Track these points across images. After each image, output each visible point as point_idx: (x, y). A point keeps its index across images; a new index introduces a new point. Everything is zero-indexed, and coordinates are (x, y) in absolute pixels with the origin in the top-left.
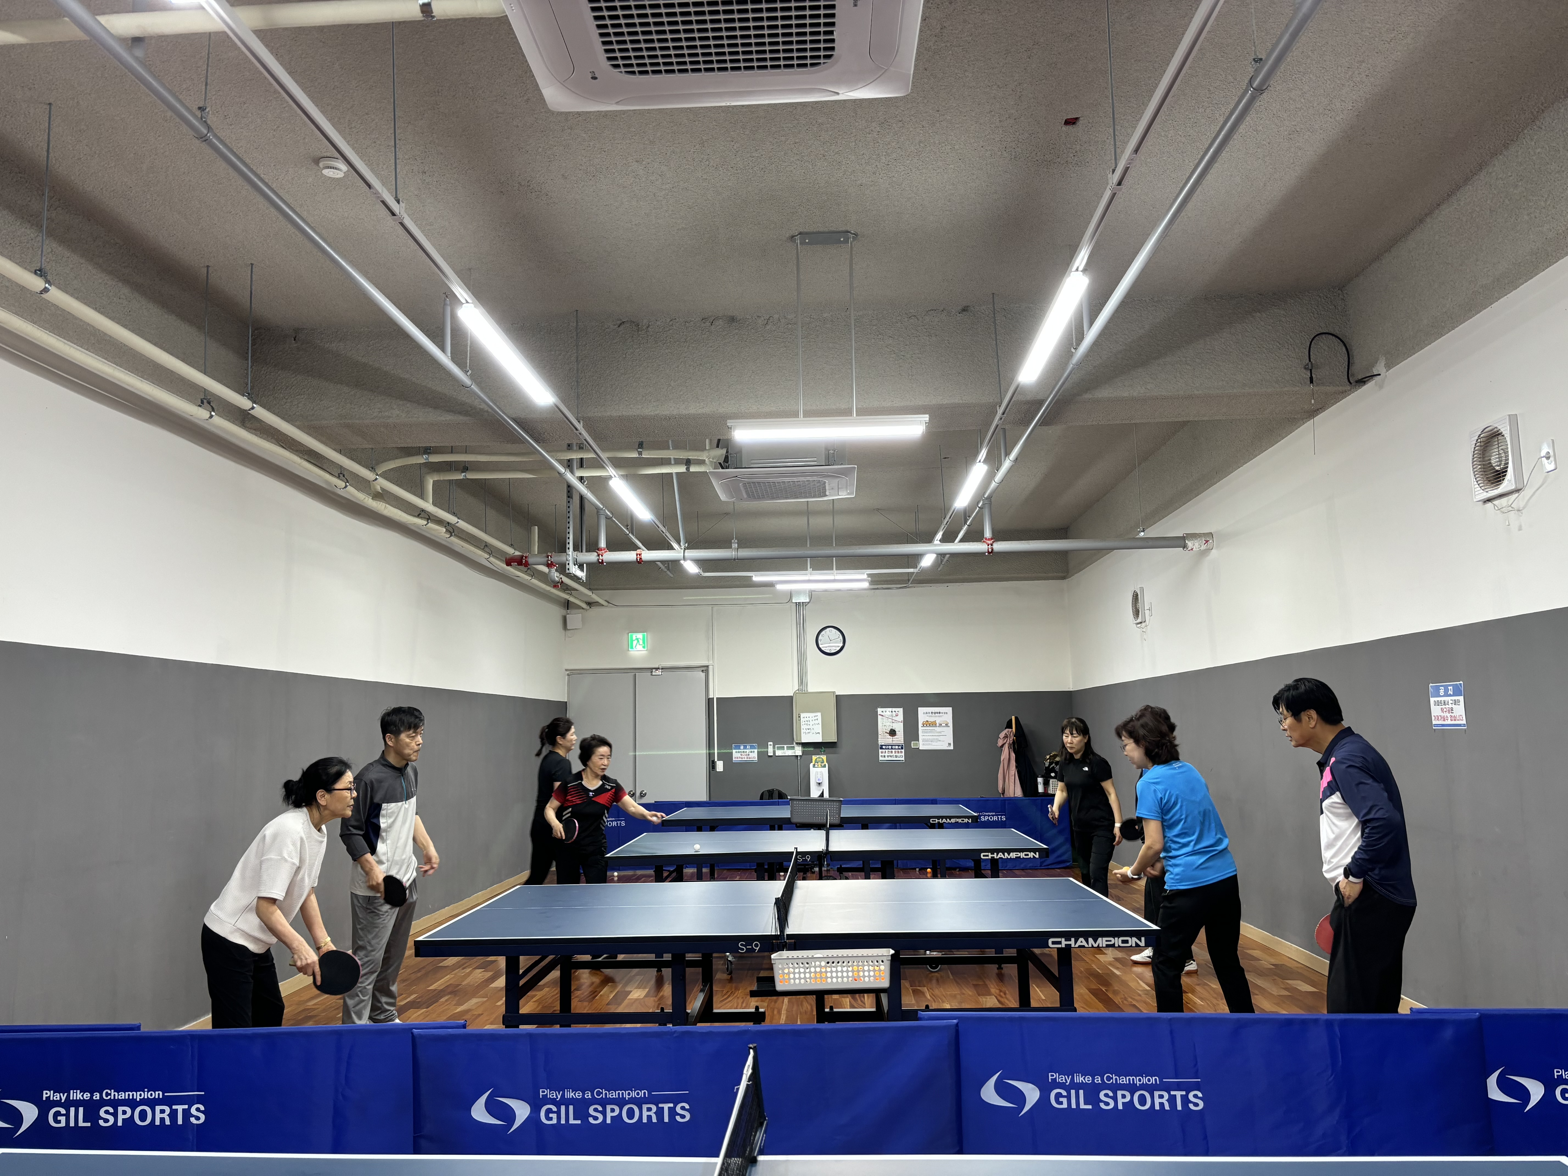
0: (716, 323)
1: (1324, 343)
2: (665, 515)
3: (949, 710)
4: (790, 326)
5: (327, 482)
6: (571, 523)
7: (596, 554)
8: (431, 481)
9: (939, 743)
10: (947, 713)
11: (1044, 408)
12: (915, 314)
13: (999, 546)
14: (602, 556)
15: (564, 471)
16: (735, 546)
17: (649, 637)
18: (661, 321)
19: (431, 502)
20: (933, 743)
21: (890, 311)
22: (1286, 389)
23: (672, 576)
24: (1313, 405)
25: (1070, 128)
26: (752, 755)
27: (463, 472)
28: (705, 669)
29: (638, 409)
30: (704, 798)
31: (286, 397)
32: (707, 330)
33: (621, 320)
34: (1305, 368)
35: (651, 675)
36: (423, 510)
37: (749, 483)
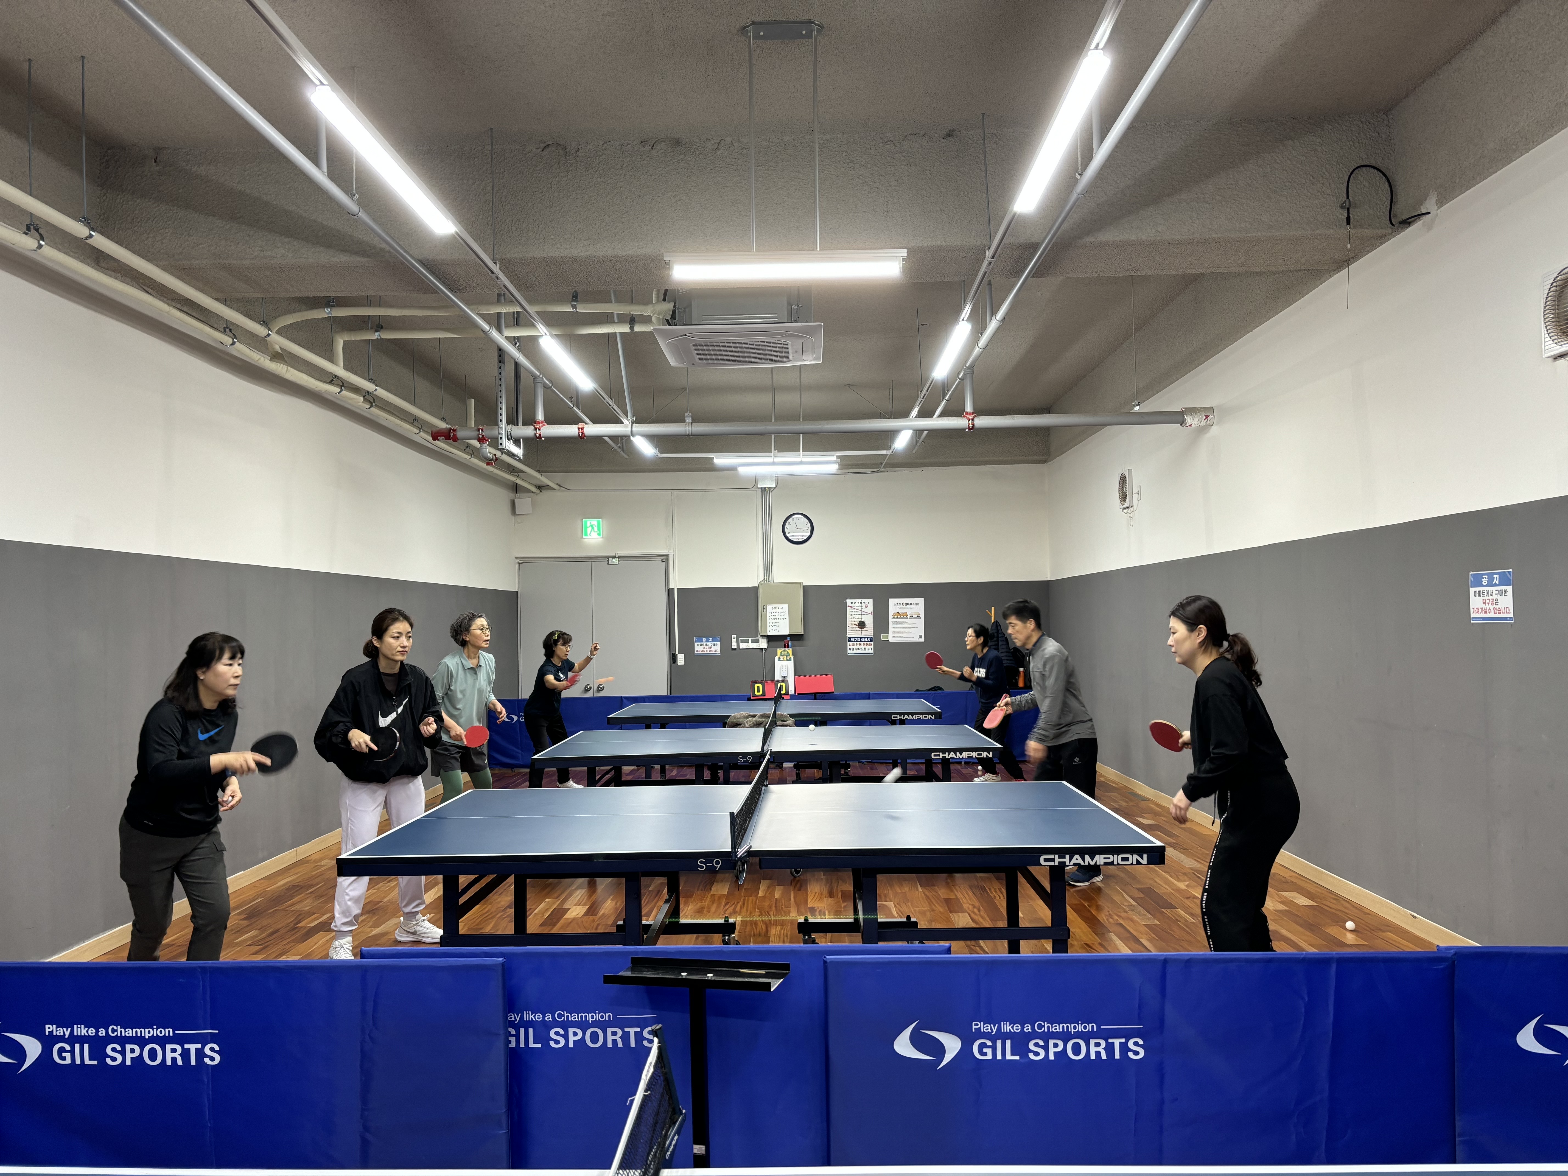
0: (657, 147)
1: (1365, 178)
2: (611, 386)
3: (921, 601)
4: (744, 151)
5: (210, 337)
6: (503, 391)
7: (532, 427)
8: (341, 342)
9: (910, 635)
10: (918, 604)
12: (891, 139)
13: (982, 422)
14: (539, 430)
15: (488, 329)
16: (689, 420)
17: (605, 523)
18: (592, 144)
19: (342, 366)
20: (904, 636)
21: (862, 134)
22: (1318, 232)
23: (627, 457)
24: (1349, 250)
26: (714, 648)
27: (377, 331)
28: (665, 558)
29: (566, 249)
30: (664, 692)
31: (148, 232)
32: (647, 155)
33: (545, 142)
34: (1342, 207)
35: (608, 564)
36: (334, 376)
37: (701, 344)
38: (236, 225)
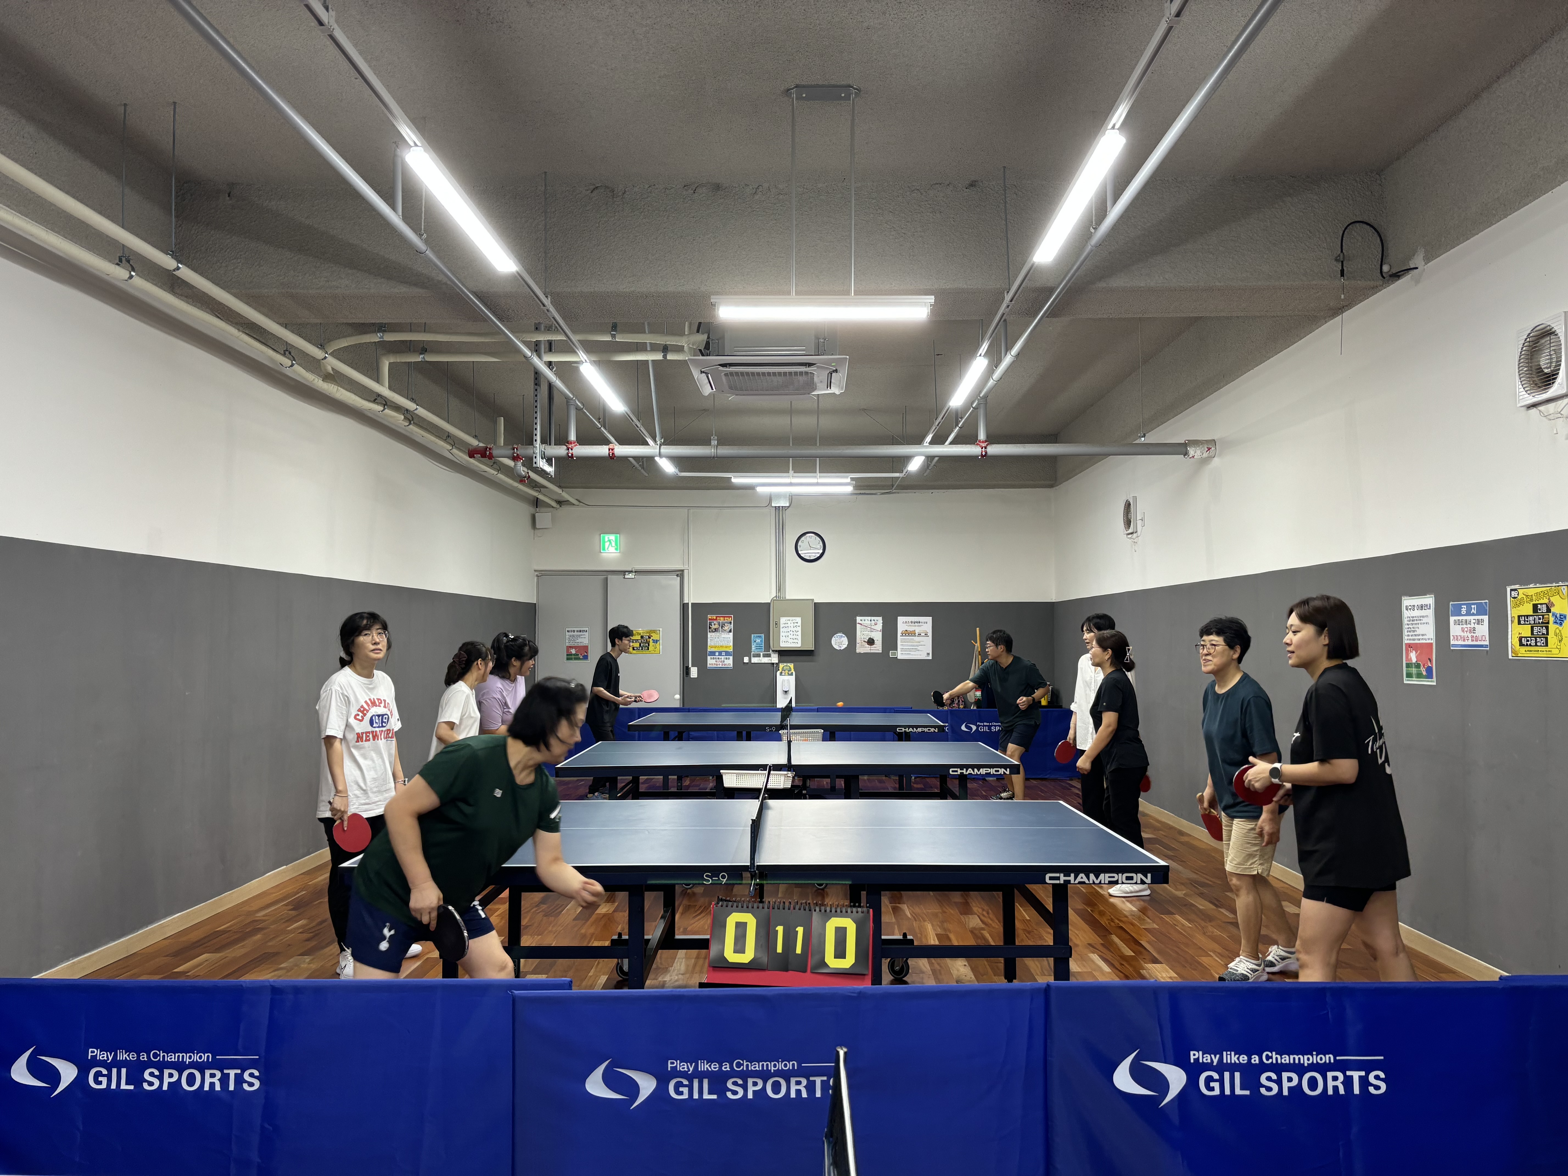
0: (699, 191)
1: (1358, 233)
2: (640, 408)
3: (929, 620)
4: (781, 197)
5: (272, 360)
6: (539, 413)
7: (565, 447)
8: (387, 363)
9: (918, 653)
10: (927, 623)
11: (1054, 297)
12: (918, 188)
13: (993, 450)
14: (572, 449)
15: (530, 354)
16: (715, 443)
17: (621, 537)
18: (638, 187)
19: (387, 386)
20: (912, 653)
21: (891, 183)
22: (1314, 282)
23: (647, 475)
24: (1342, 302)
26: (727, 662)
27: (421, 354)
28: (680, 574)
29: (612, 285)
30: (676, 703)
31: (221, 261)
32: (689, 198)
33: (594, 185)
34: (1336, 260)
35: (624, 578)
36: (379, 395)
37: (731, 374)
38: (304, 257)
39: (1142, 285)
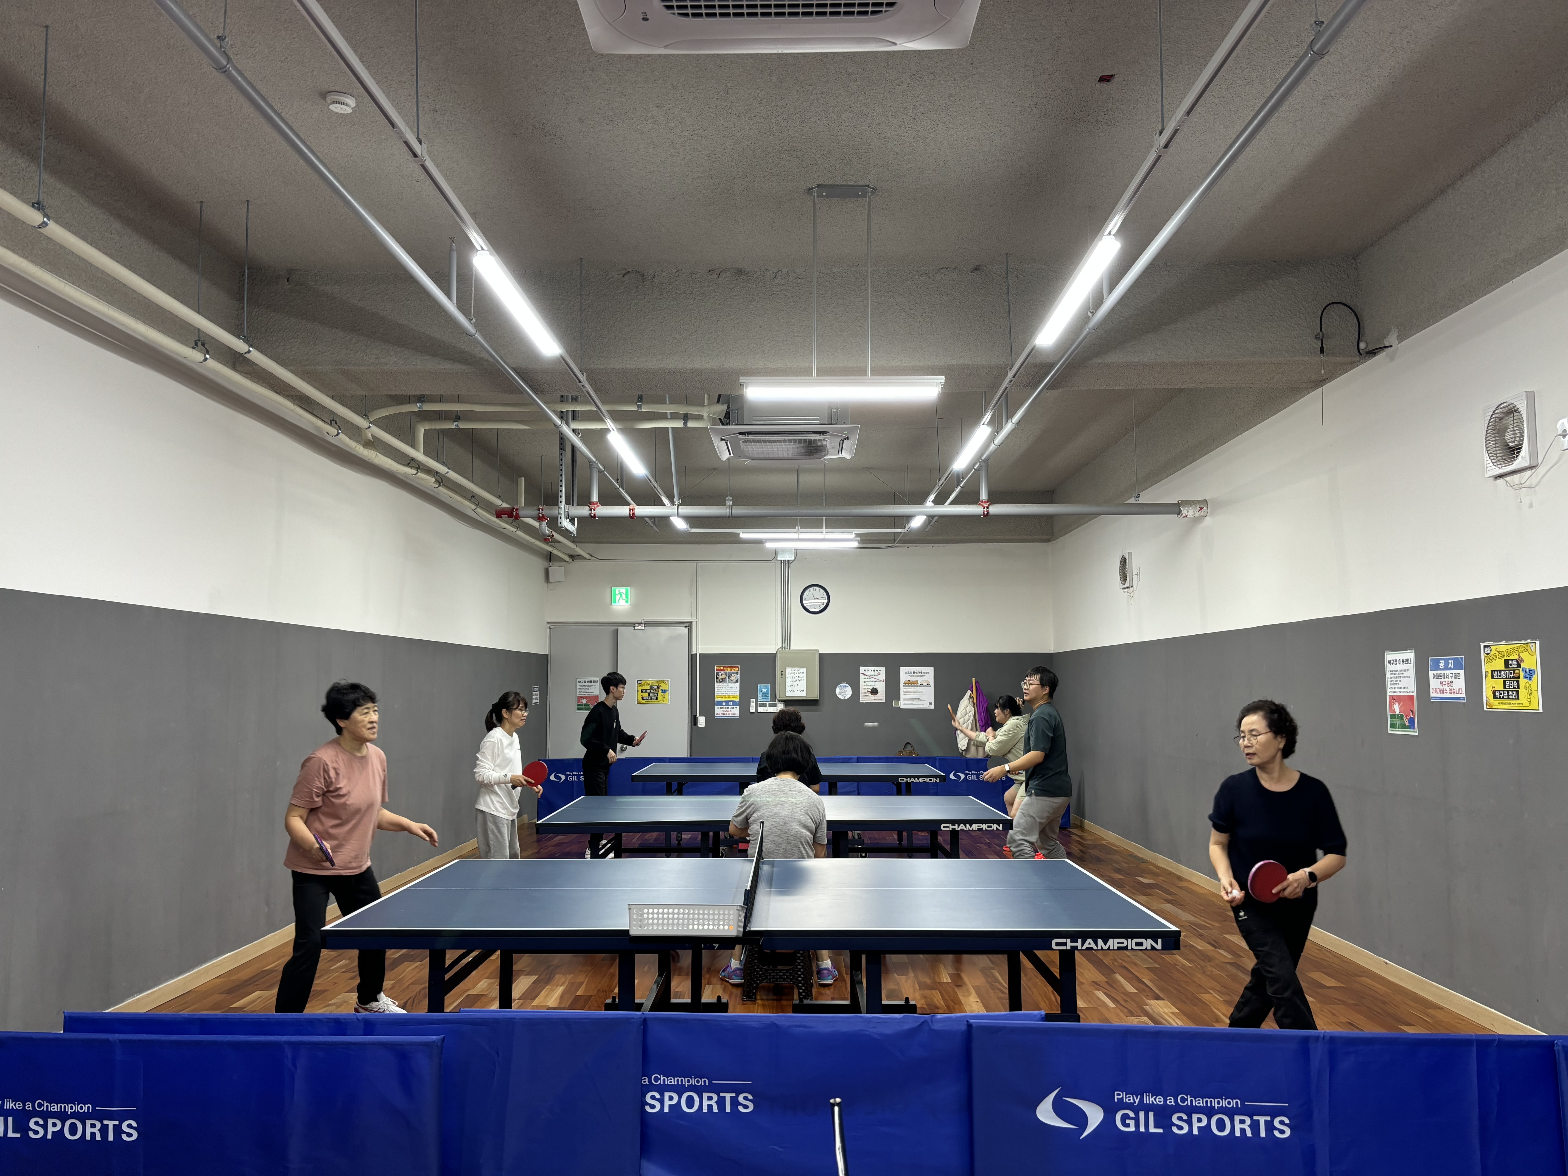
0: (723, 275)
1: (1335, 312)
2: (658, 471)
3: (931, 670)
4: (799, 280)
5: (318, 428)
6: (563, 476)
7: (588, 508)
8: (423, 430)
9: (920, 702)
10: (928, 673)
11: (1053, 371)
12: (926, 272)
13: (995, 509)
14: (594, 510)
15: (560, 423)
16: (729, 503)
17: (632, 590)
18: (666, 271)
19: (422, 452)
20: (915, 703)
21: (901, 268)
22: (1296, 358)
23: (658, 531)
24: (1322, 375)
25: (1104, 85)
26: (734, 711)
27: (455, 421)
28: (689, 625)
29: (642, 362)
30: (684, 753)
31: (279, 341)
32: (714, 282)
33: (626, 270)
34: (1316, 338)
35: (634, 629)
36: (413, 459)
37: (749, 441)
38: (356, 336)
39: (1135, 361)
